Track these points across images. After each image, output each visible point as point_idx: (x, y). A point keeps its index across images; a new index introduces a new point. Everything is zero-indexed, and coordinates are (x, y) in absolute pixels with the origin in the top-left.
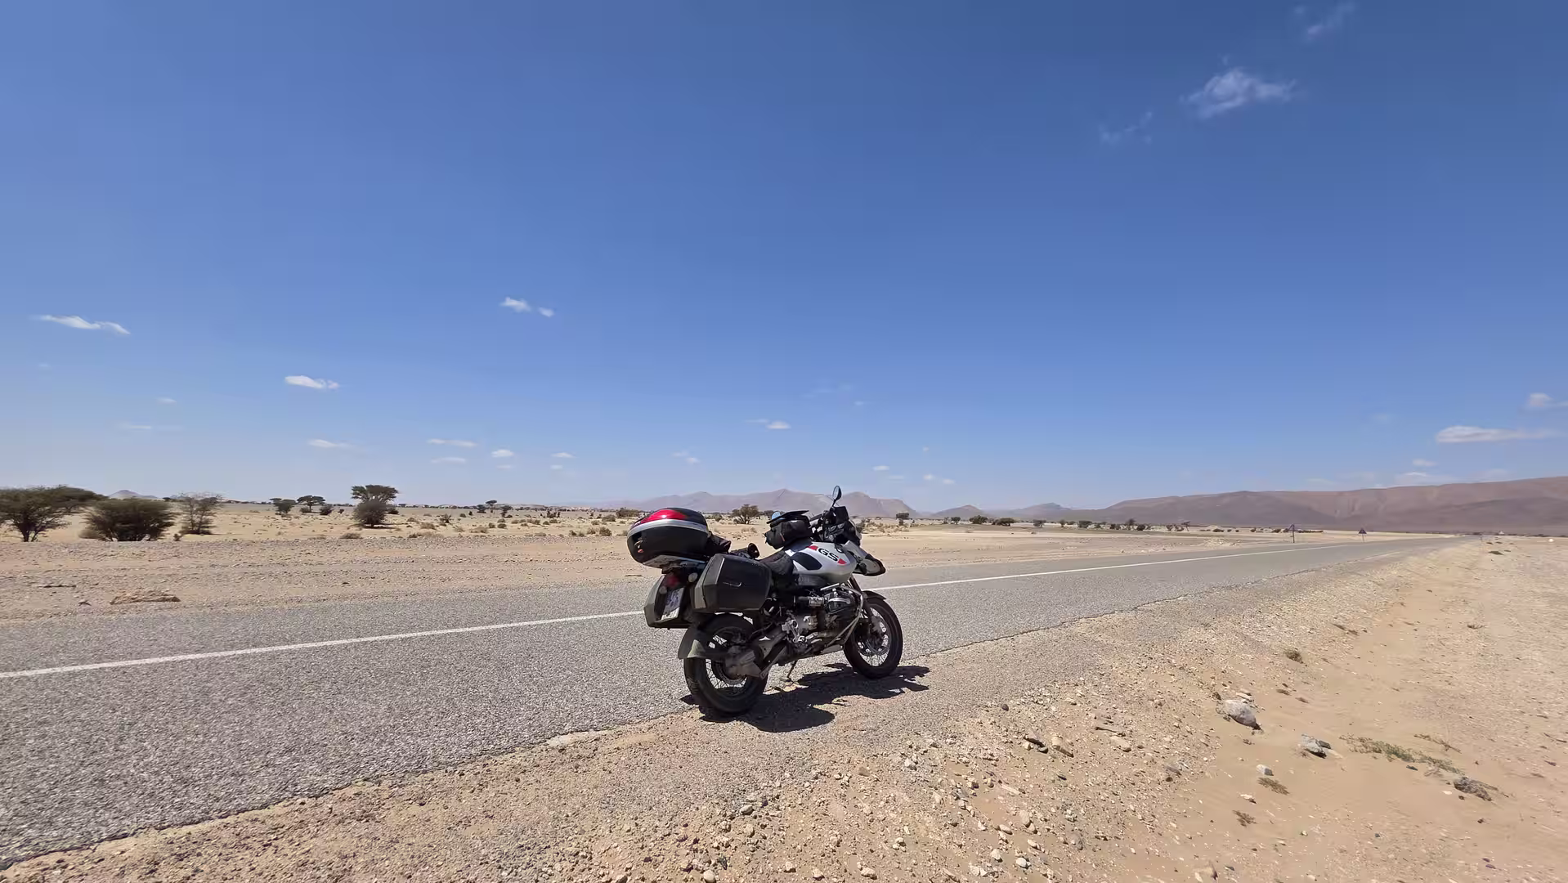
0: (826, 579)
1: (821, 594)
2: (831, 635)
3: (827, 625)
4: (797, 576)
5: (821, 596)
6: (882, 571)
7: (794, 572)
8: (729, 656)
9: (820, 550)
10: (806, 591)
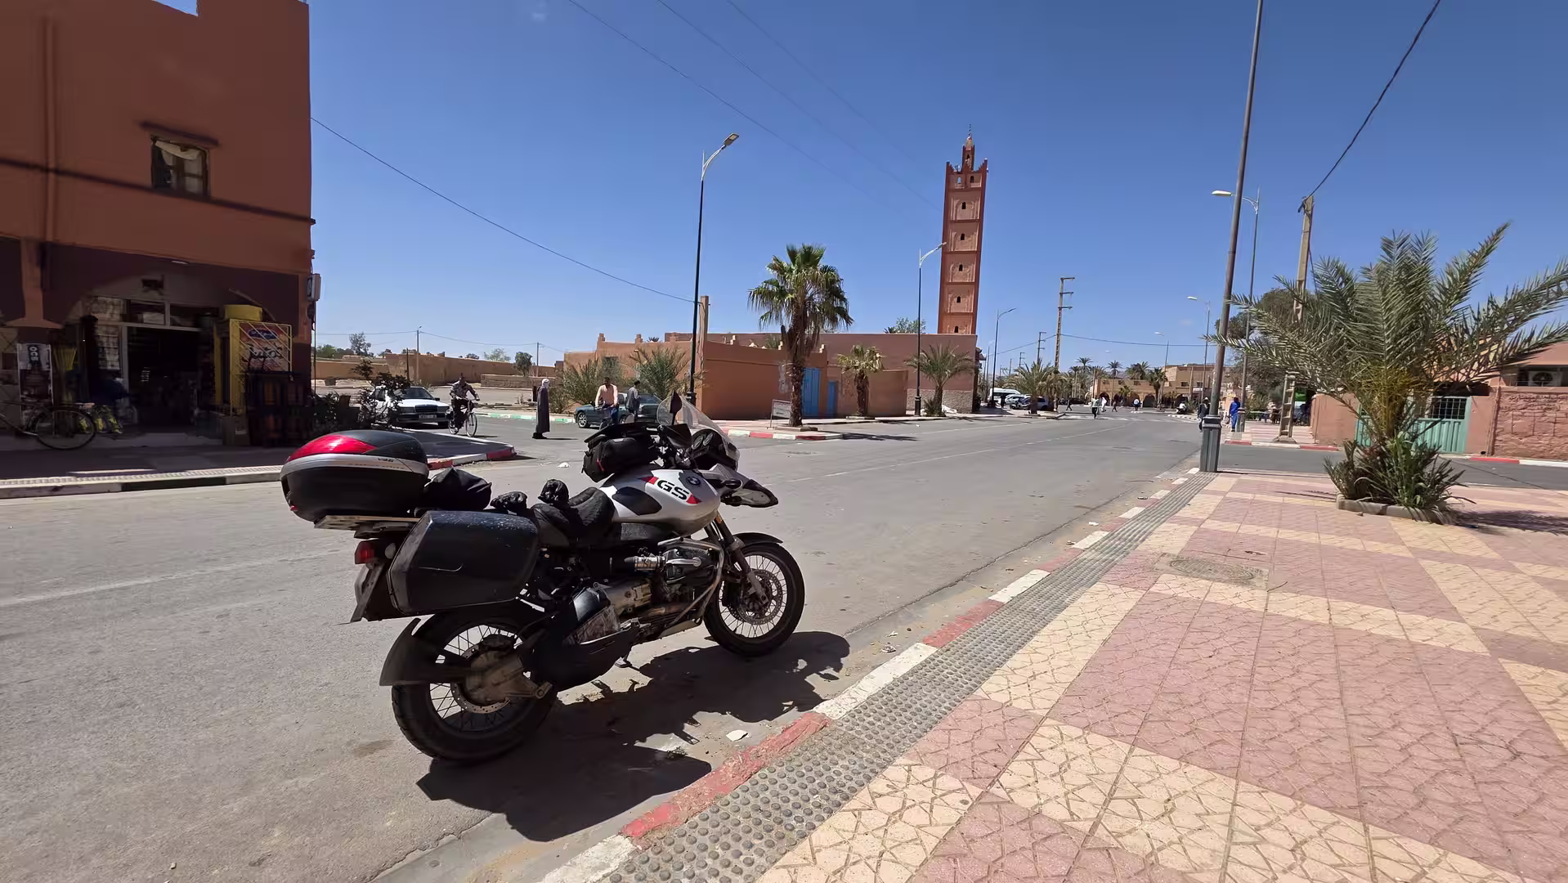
0: (671, 528)
1: (657, 551)
2: (674, 609)
3: (668, 596)
4: (618, 525)
5: (656, 554)
6: (773, 501)
7: (615, 519)
8: (472, 673)
9: (659, 484)
10: (635, 547)
